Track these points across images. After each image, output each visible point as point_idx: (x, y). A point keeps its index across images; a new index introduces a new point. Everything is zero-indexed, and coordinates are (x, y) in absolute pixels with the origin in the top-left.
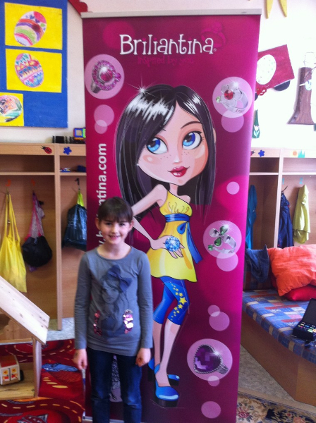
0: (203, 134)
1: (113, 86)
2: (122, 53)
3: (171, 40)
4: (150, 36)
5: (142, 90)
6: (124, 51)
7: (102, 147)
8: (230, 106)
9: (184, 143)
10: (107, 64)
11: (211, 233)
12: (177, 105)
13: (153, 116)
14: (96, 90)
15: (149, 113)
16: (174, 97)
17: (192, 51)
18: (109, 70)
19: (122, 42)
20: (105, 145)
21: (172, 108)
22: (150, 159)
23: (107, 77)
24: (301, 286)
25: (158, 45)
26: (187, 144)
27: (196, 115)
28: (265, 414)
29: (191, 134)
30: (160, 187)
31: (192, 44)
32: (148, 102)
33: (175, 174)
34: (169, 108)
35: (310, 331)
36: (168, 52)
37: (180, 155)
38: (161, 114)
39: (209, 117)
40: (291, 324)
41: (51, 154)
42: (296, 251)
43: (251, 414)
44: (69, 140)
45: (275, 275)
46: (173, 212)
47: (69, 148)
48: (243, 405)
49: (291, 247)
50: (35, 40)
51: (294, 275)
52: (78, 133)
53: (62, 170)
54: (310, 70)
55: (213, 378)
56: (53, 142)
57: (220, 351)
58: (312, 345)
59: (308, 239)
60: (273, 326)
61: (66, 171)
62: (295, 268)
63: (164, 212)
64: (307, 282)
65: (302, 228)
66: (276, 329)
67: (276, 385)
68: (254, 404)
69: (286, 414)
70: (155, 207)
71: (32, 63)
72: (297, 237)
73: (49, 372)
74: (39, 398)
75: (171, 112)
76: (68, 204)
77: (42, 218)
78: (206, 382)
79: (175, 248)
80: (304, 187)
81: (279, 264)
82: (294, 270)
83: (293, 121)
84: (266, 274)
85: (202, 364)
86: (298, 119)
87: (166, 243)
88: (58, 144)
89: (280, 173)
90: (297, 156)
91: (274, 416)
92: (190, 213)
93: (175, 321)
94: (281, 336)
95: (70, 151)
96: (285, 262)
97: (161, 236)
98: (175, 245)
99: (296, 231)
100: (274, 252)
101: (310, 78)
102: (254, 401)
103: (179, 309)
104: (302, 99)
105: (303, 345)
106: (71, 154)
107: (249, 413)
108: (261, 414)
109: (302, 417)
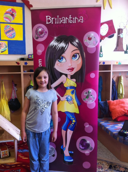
0: (80, 54)
1: (44, 36)
2: (47, 23)
3: (66, 18)
4: (58, 16)
5: (55, 38)
6: (48, 22)
7: (40, 61)
8: (90, 43)
9: (73, 58)
10: (41, 28)
11: (84, 94)
12: (70, 43)
13: (60, 48)
14: (37, 38)
15: (58, 47)
16: (68, 40)
17: (75, 22)
18: (42, 30)
19: (47, 19)
20: (41, 60)
21: (67, 44)
22: (59, 65)
23: (41, 33)
24: (121, 115)
25: (61, 19)
26: (74, 58)
27: (77, 47)
28: (108, 167)
29: (75, 54)
30: (63, 76)
31: (75, 19)
32: (58, 42)
33: (70, 70)
34: (66, 45)
35: (125, 133)
36: (65, 22)
37: (71, 63)
38: (63, 47)
39: (82, 47)
40: (117, 130)
41: (20, 65)
42: (119, 102)
43: (103, 167)
44: (26, 59)
45: (111, 111)
46: (69, 86)
47: (26, 62)
48: (100, 163)
49: (117, 100)
50: (12, 20)
51: (118, 111)
52: (30, 56)
53: (24, 72)
54: (122, 29)
55: (87, 152)
56: (20, 60)
57: (89, 141)
58: (126, 138)
59: (123, 97)
60: (111, 131)
61: (25, 72)
62: (119, 108)
63: (65, 86)
64: (124, 114)
65: (121, 93)
66: (112, 133)
67: (113, 155)
68: (104, 163)
69: (117, 167)
70: (62, 84)
71: (11, 29)
72: (119, 96)
73: (21, 152)
74: (17, 163)
75: (67, 46)
76: (26, 85)
77: (16, 91)
78: (84, 154)
79: (70, 100)
80: (121, 76)
81: (112, 107)
82: (118, 109)
83: (116, 50)
84: (107, 111)
85: (82, 147)
86: (118, 49)
87: (67, 98)
88: (22, 61)
89: (112, 71)
90: (118, 64)
91: (112, 167)
92: (76, 86)
93: (71, 130)
94: (114, 136)
95: (27, 64)
96: (114, 106)
97: (65, 95)
98: (70, 99)
99: (119, 94)
100: (110, 102)
101: (122, 32)
102: (104, 162)
103: (72, 125)
104: (119, 41)
105: (123, 138)
106: (27, 65)
107: (102, 167)
108: (107, 167)
109: (123, 168)
